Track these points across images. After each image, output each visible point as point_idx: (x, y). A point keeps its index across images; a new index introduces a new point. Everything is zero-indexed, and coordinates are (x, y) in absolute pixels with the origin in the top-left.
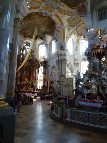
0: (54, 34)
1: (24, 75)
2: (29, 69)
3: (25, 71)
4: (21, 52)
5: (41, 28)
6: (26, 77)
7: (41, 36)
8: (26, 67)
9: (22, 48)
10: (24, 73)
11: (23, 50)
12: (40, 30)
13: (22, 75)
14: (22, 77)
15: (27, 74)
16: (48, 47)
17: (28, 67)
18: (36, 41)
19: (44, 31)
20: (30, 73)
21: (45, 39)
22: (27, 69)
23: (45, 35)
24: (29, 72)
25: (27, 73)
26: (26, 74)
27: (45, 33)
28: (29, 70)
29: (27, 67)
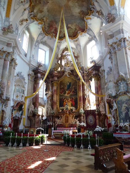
0: (94, 7)
1: (66, 98)
2: (74, 86)
3: (67, 91)
4: (58, 63)
5: (72, 10)
6: (69, 100)
7: (80, 26)
8: (68, 83)
9: (60, 56)
10: (66, 95)
11: (61, 59)
12: (73, 15)
13: (62, 98)
14: (64, 101)
15: (71, 95)
16: (97, 40)
17: (72, 84)
18: (78, 39)
19: (79, 13)
20: (76, 92)
21: (88, 28)
22: (71, 87)
23: (84, 21)
24: (73, 91)
25: (71, 93)
26: (69, 95)
27: (82, 16)
28: (74, 88)
29: (70, 83)
